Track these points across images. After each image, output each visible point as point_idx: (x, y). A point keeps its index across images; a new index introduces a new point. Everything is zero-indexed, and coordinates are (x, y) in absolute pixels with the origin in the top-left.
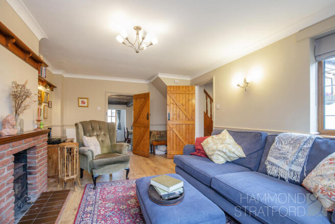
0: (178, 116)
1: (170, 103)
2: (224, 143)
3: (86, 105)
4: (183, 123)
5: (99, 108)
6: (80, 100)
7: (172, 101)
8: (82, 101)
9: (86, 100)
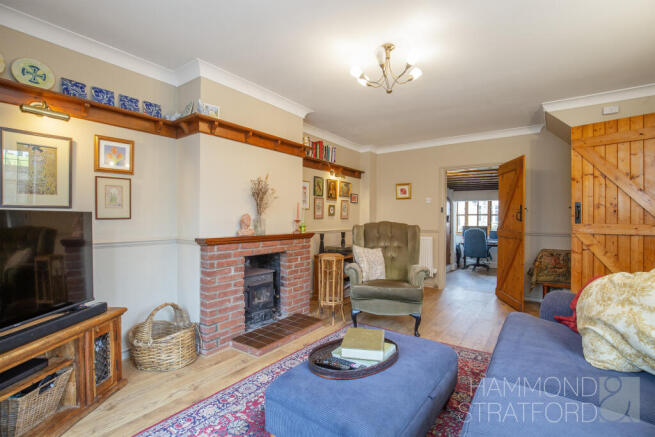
0: (611, 209)
1: (583, 175)
2: (631, 303)
3: (407, 195)
4: (633, 232)
5: (428, 200)
6: (399, 188)
7: (589, 169)
8: (402, 190)
9: (406, 187)
